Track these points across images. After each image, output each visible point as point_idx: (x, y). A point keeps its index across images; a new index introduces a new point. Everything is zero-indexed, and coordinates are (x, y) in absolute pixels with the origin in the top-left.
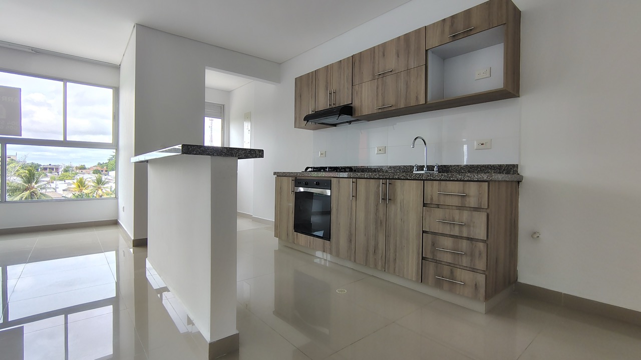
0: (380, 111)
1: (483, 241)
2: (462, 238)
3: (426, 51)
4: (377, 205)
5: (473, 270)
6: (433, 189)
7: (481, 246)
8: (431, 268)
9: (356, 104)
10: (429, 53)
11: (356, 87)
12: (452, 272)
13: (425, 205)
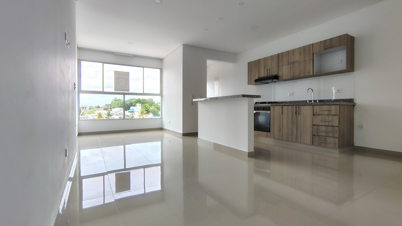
0: (292, 78)
1: (337, 126)
2: (329, 126)
3: (313, 54)
4: (292, 116)
5: (334, 137)
6: (317, 109)
7: (337, 128)
8: (316, 138)
9: (280, 74)
10: (315, 55)
11: (280, 68)
12: (325, 139)
13: (313, 115)
